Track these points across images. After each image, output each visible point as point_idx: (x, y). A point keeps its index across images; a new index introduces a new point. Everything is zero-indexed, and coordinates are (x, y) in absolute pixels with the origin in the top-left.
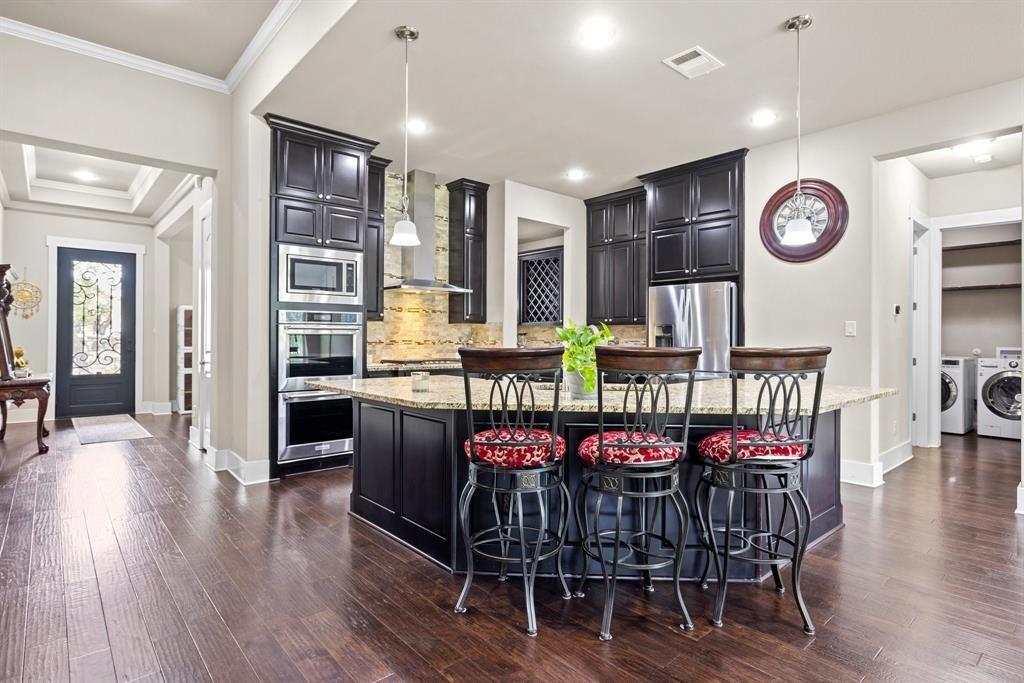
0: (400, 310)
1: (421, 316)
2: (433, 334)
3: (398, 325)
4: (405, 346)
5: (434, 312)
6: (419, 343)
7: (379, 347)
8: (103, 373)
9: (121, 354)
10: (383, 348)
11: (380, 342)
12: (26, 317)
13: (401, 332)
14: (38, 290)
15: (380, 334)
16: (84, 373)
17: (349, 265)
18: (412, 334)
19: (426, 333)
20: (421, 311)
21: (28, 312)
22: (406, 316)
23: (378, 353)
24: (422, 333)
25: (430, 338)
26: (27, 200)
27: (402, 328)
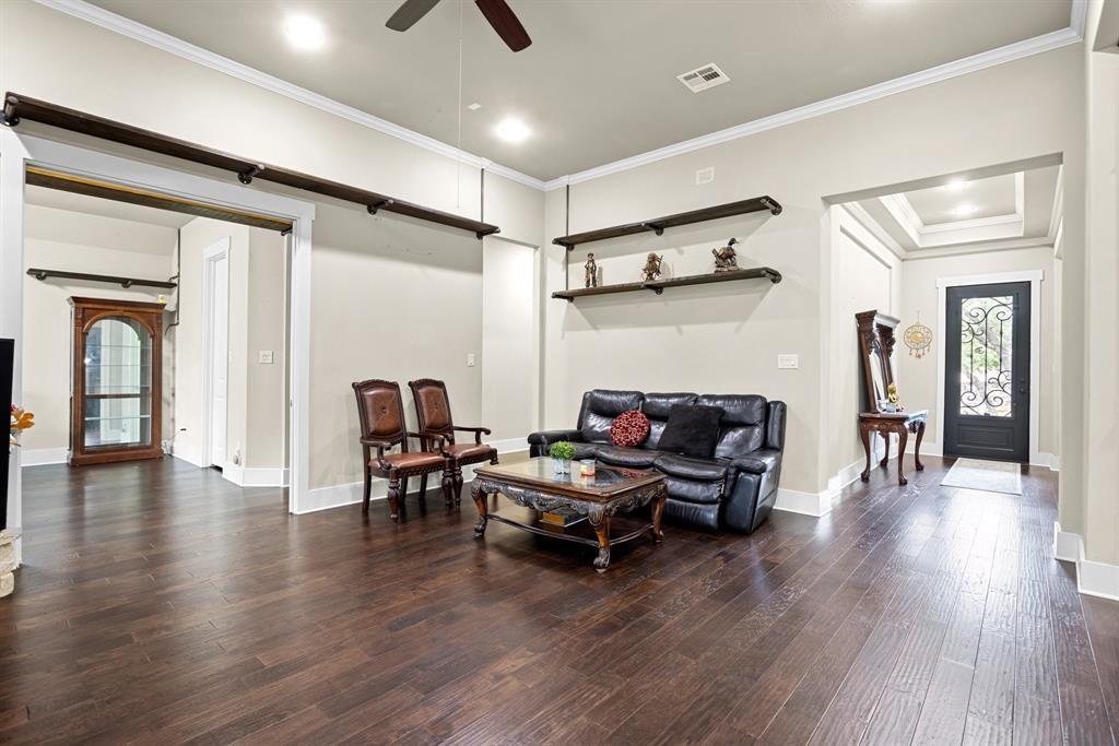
8: (992, 414)
9: (1012, 395)
12: (919, 356)
14: (929, 331)
16: (970, 412)
21: (921, 352)
26: (916, 249)
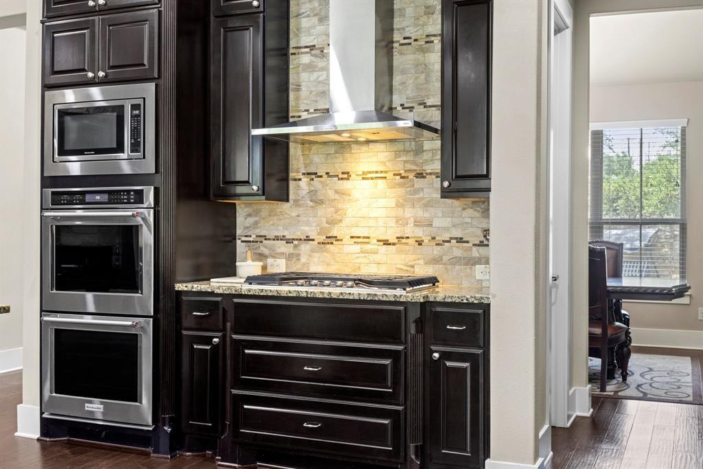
0: (347, 175)
1: (393, 186)
2: (417, 223)
3: (340, 206)
4: (357, 248)
5: (420, 175)
6: (386, 243)
7: (305, 248)
10: (312, 251)
11: (308, 239)
13: (346, 221)
15: (308, 224)
17: (135, 107)
18: (372, 223)
19: (399, 220)
20: (390, 175)
22: (358, 188)
23: (303, 260)
24: (392, 223)
25: (410, 230)
27: (350, 213)
